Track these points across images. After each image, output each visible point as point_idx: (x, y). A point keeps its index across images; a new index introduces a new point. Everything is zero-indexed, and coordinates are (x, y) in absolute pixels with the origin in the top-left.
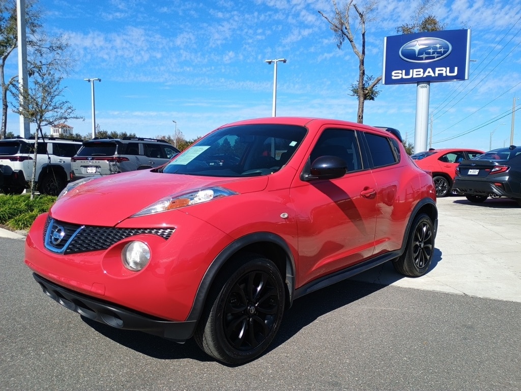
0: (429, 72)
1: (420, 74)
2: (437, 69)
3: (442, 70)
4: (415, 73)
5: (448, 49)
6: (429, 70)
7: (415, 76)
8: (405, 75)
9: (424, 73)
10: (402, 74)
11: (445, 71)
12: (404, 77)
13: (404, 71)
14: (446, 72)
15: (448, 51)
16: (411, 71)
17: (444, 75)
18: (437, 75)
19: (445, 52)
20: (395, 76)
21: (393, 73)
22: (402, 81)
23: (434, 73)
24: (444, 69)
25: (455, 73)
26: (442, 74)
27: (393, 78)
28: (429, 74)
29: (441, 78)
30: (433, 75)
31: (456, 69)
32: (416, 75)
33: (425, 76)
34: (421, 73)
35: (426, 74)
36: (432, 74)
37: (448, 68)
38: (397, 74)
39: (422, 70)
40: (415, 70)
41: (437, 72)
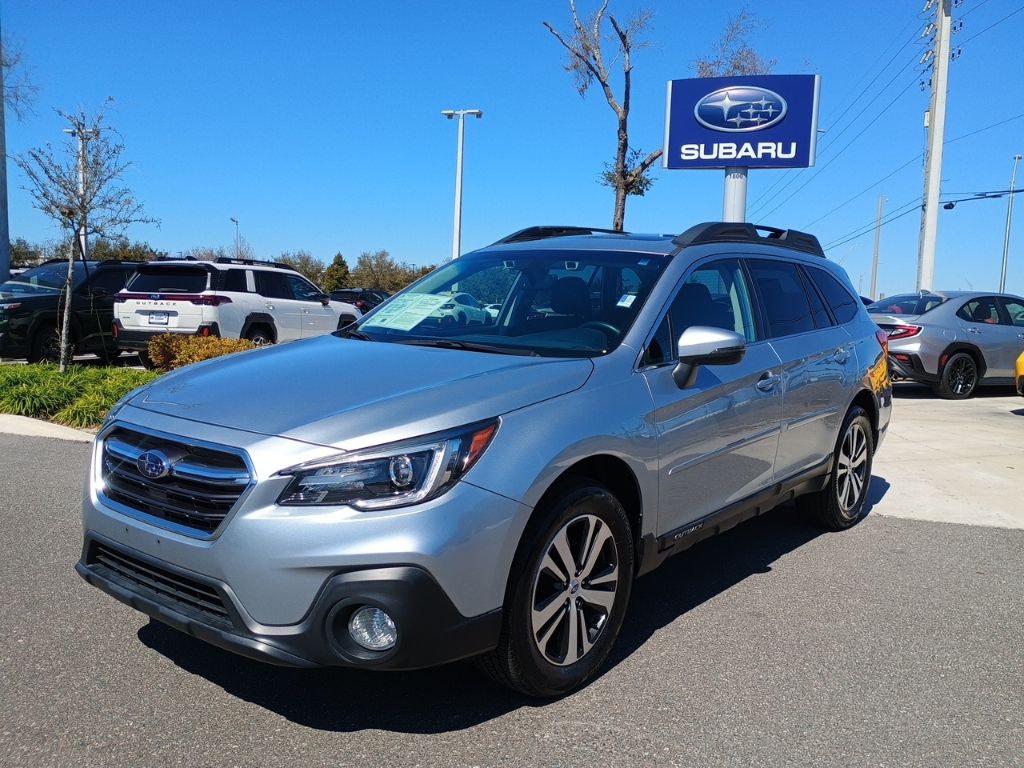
0: (747, 151)
1: (731, 153)
2: (761, 145)
3: (770, 148)
4: (722, 151)
5: (781, 109)
6: (747, 145)
7: (721, 156)
8: (705, 153)
9: (738, 150)
10: (699, 150)
11: (774, 149)
12: (703, 157)
13: (702, 146)
14: (776, 151)
15: (779, 113)
16: (715, 146)
17: (773, 156)
18: (760, 156)
19: (775, 115)
20: (687, 155)
21: (683, 149)
22: (698, 164)
23: (756, 152)
24: (773, 145)
25: (792, 155)
26: (770, 154)
27: (684, 157)
28: (746, 154)
29: (767, 162)
30: (753, 156)
31: (794, 146)
32: (724, 154)
33: (739, 156)
34: (733, 151)
35: (742, 153)
36: (751, 154)
37: (780, 145)
38: (691, 151)
39: (734, 146)
40: (722, 145)
41: (761, 151)
